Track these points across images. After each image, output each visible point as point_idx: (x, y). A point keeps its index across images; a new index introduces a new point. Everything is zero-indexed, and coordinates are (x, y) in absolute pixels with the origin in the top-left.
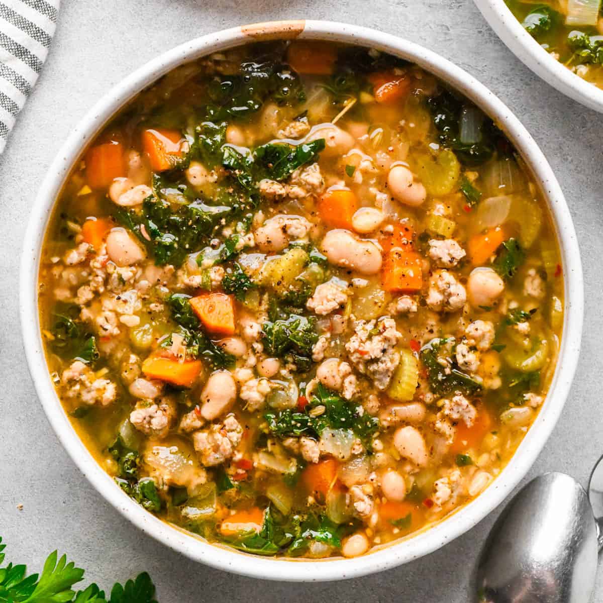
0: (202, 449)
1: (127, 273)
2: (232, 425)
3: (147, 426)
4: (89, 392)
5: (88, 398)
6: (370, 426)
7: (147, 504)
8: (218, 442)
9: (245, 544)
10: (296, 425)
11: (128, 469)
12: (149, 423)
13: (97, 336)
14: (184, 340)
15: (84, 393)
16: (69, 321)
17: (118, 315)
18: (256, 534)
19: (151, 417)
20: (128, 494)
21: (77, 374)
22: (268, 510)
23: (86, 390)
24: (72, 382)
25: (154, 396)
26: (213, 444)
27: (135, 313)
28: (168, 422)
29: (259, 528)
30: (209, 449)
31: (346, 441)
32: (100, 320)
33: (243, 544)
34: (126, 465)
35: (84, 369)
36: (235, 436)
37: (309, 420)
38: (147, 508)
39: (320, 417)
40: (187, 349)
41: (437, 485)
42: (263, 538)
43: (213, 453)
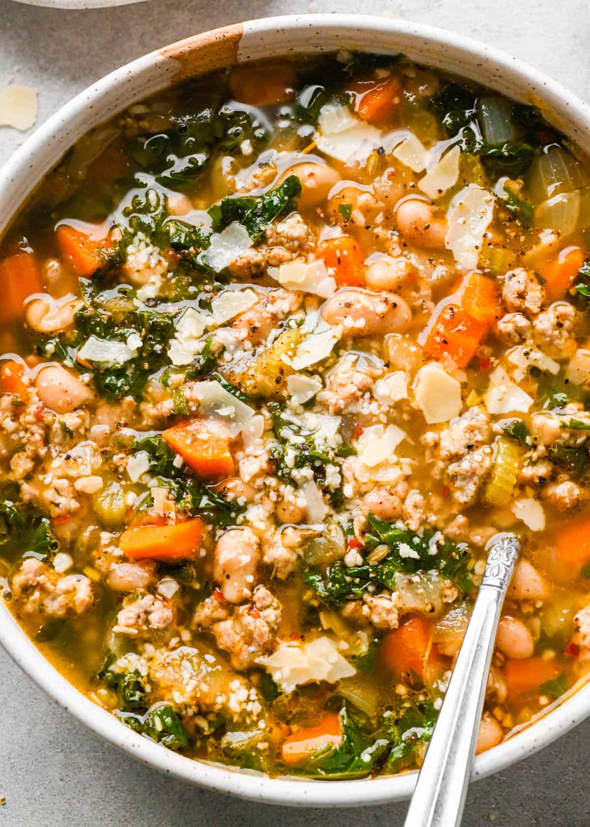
0: (229, 644)
1: (72, 420)
2: (264, 599)
3: (145, 628)
4: (54, 599)
5: (54, 607)
6: (457, 557)
7: (169, 739)
8: (249, 628)
9: (322, 769)
10: (353, 581)
11: (132, 695)
12: (147, 622)
13: (49, 517)
14: (170, 492)
15: (47, 602)
16: (6, 506)
17: (72, 480)
18: (335, 750)
19: (147, 613)
20: (140, 732)
21: (31, 576)
22: (343, 712)
23: (50, 597)
24: (27, 589)
25: (146, 582)
26: (243, 634)
27: (95, 473)
28: (174, 615)
29: (337, 741)
30: (239, 642)
31: (431, 586)
32: (49, 495)
33: (319, 770)
34: (127, 691)
35: (41, 568)
36: (272, 615)
37: (370, 570)
38: (169, 747)
39: (383, 561)
40: (175, 504)
41: (577, 619)
42: (346, 753)
43: (246, 646)
